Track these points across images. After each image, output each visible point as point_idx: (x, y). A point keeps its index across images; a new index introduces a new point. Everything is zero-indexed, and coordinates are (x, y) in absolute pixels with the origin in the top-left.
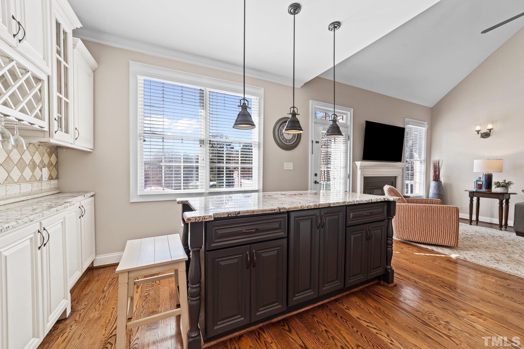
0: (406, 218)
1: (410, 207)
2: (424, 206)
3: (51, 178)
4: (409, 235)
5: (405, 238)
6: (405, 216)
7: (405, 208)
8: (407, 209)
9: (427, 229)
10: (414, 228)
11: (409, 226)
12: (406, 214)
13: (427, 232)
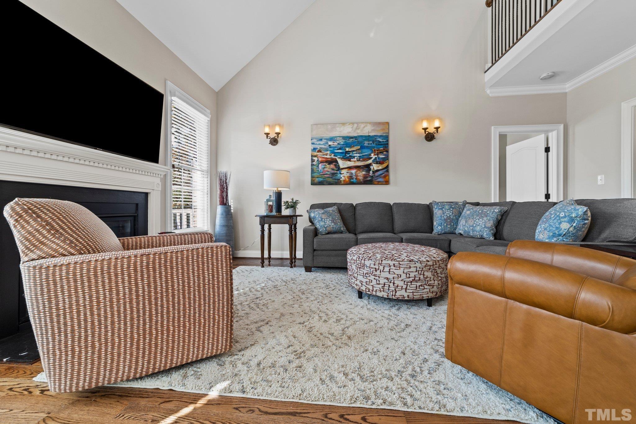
0: (82, 309)
1: (95, 268)
2: (142, 255)
4: (95, 370)
5: (83, 384)
6: (78, 305)
7: (75, 274)
8: (82, 276)
9: (154, 327)
10: (113, 340)
11: (93, 336)
12: (81, 295)
13: (156, 338)
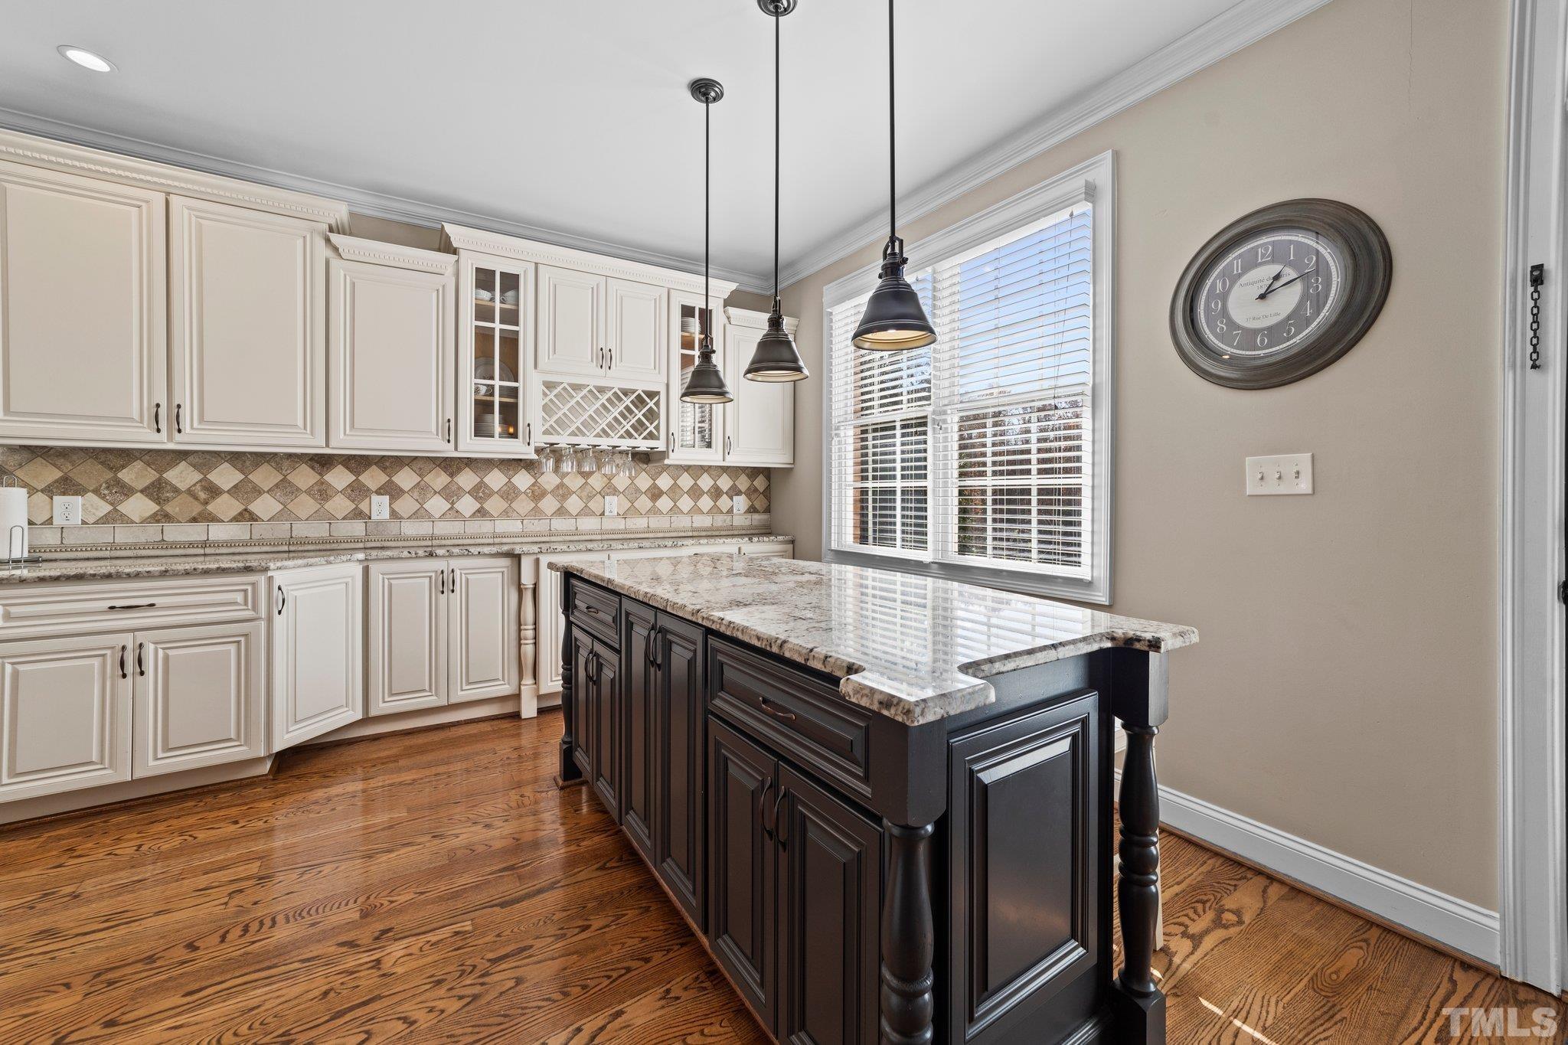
3: (752, 510)
